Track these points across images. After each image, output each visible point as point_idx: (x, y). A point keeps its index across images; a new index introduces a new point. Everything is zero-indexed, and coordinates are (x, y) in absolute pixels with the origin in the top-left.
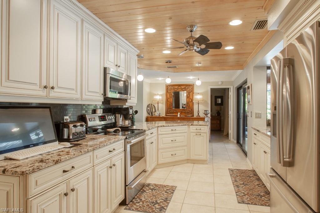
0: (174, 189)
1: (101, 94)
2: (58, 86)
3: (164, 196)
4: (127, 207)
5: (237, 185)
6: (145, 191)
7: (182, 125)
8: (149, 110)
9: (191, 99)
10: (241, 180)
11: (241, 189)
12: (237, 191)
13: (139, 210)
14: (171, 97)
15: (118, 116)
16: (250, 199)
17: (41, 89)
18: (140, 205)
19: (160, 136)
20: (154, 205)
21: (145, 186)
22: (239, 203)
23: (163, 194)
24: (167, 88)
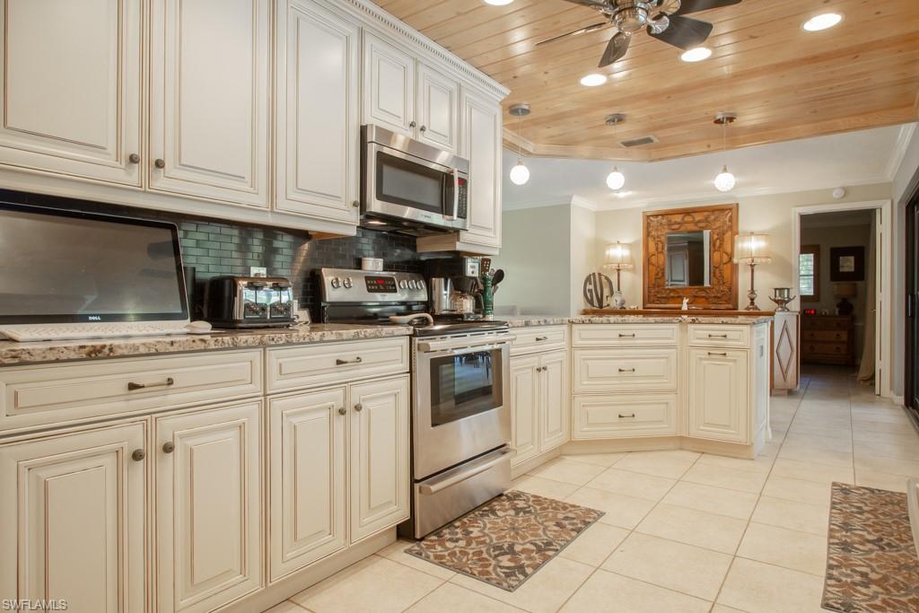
0: (587, 520)
1: (350, 206)
2: (183, 162)
3: (546, 535)
4: (416, 548)
5: (845, 543)
6: (493, 512)
7: (656, 323)
8: (590, 291)
9: (726, 253)
10: (870, 526)
11: (856, 558)
12: (835, 563)
13: (443, 561)
14: (660, 250)
15: (438, 282)
16: (884, 601)
17: (118, 163)
18: (456, 547)
19: (578, 353)
20: (496, 556)
21: (504, 498)
22: (827, 606)
23: (545, 529)
24: (648, 224)
